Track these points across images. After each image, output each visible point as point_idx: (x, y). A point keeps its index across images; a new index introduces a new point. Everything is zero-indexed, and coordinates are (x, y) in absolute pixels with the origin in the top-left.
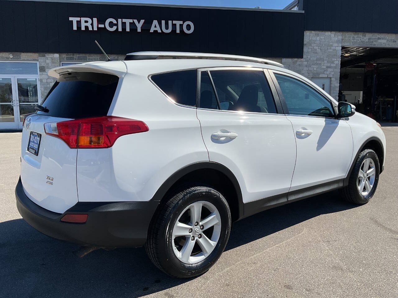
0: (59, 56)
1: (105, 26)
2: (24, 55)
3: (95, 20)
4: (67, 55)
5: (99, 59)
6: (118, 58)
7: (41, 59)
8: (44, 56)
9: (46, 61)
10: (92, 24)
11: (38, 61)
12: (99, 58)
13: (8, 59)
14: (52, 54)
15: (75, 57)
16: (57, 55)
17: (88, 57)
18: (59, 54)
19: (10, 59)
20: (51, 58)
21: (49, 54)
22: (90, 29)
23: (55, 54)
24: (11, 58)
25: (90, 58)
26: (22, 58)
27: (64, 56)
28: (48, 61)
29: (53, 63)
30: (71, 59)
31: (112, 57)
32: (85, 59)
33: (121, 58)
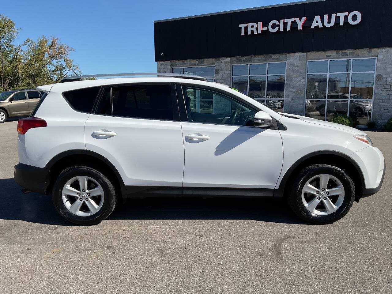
1: (268, 28)
2: (206, 61)
3: (260, 24)
4: (236, 58)
6: (279, 57)
7: (217, 63)
8: (220, 60)
9: (220, 65)
10: (257, 29)
11: (215, 65)
12: (262, 58)
13: (195, 64)
14: (225, 58)
15: (243, 60)
16: (228, 59)
17: (253, 58)
18: (231, 58)
20: (224, 61)
21: (223, 59)
22: (255, 33)
23: (227, 58)
24: (197, 64)
25: (255, 59)
26: (205, 64)
27: (234, 59)
28: (222, 65)
29: (226, 66)
30: (240, 61)
31: (274, 56)
32: (250, 60)
33: (282, 56)
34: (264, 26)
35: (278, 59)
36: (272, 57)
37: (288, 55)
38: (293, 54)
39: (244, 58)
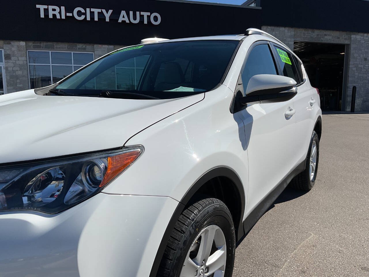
0: (26, 44)
4: (33, 43)
5: (66, 47)
6: (86, 47)
7: (7, 47)
8: (10, 44)
9: (11, 49)
11: (3, 49)
12: (66, 46)
14: (18, 42)
15: (42, 46)
16: (23, 43)
17: (55, 46)
18: (26, 42)
20: (17, 45)
21: (15, 42)
23: (21, 42)
25: (58, 46)
27: (31, 44)
28: (13, 49)
29: (19, 51)
30: (39, 47)
31: (80, 46)
32: (52, 48)
33: (89, 47)
35: (84, 49)
36: (78, 47)
37: (95, 46)
38: (100, 45)
39: (43, 44)
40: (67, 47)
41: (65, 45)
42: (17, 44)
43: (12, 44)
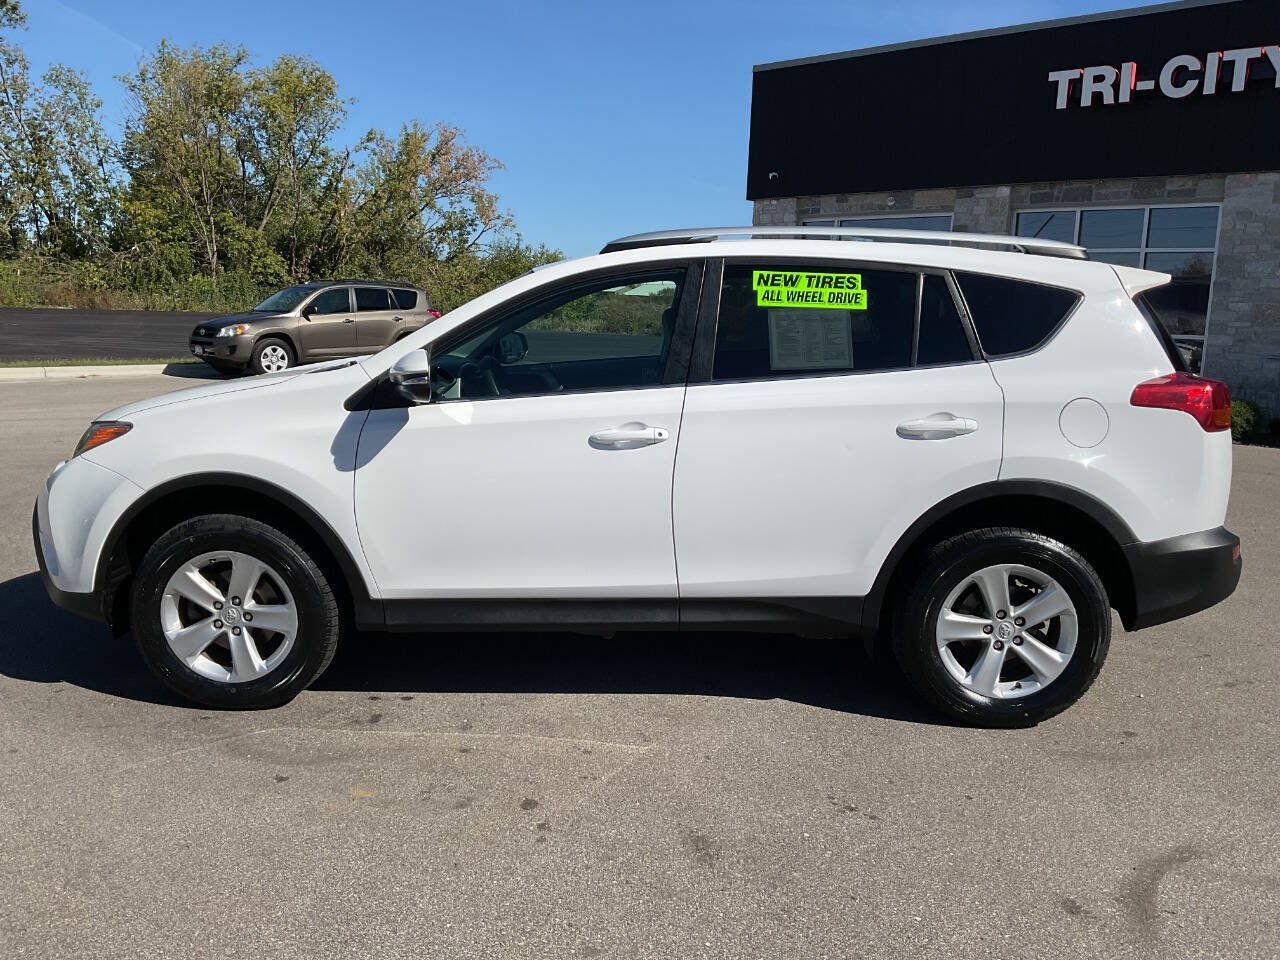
0: (1011, 192)
1: (1157, 84)
2: (922, 197)
3: (1129, 69)
4: (1033, 189)
5: (1129, 193)
6: (1195, 185)
7: (961, 205)
8: (972, 195)
9: (972, 210)
10: (1116, 86)
11: (953, 210)
12: (1130, 189)
13: (882, 209)
14: (992, 189)
15: (1056, 193)
16: (1004, 191)
17: (1094, 191)
18: (1013, 187)
19: (887, 210)
20: (988, 198)
21: (984, 190)
22: (1109, 99)
23: (1000, 188)
24: (891, 207)
25: (1103, 191)
26: (915, 206)
27: (1026, 190)
28: (978, 210)
29: (992, 214)
30: (1045, 199)
31: (1175, 184)
32: (1085, 197)
33: (1207, 184)
34: (1141, 76)
35: (1190, 195)
36: (1168, 187)
37: (1230, 179)
38: (1248, 176)
39: (1060, 189)
40: (1132, 192)
41: (1126, 187)
42: (988, 195)
43: (977, 196)
